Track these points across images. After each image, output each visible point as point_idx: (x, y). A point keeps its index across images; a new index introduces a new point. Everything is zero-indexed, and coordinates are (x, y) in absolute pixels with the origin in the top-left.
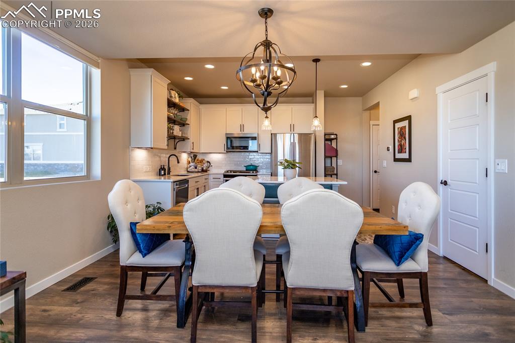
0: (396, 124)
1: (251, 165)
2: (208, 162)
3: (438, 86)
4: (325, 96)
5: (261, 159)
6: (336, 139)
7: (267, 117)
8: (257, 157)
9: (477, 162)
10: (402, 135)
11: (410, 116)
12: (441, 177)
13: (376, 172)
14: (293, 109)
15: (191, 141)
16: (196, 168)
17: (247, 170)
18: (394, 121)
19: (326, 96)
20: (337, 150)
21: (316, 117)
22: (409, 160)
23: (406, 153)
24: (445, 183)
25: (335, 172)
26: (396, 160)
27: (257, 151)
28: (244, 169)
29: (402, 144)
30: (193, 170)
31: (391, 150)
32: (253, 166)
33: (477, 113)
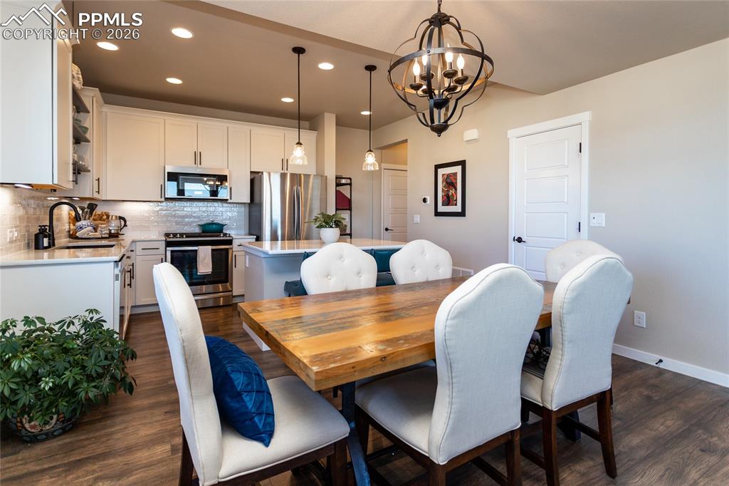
0: (439, 170)
1: (212, 224)
2: (121, 218)
3: (511, 129)
4: (337, 124)
5: (228, 213)
6: (350, 184)
7: (299, 143)
8: (221, 209)
9: (566, 216)
10: (450, 183)
11: (465, 161)
12: (513, 233)
13: (387, 229)
14: (286, 135)
15: (94, 174)
16: (95, 229)
17: (203, 232)
18: (435, 166)
19: (339, 123)
20: (350, 201)
21: (370, 151)
22: (462, 214)
23: (456, 205)
24: (520, 240)
25: (348, 231)
26: (437, 214)
27: (227, 200)
28: (197, 230)
29: (450, 194)
30: (92, 234)
31: (428, 202)
32: (214, 224)
33: (566, 164)
